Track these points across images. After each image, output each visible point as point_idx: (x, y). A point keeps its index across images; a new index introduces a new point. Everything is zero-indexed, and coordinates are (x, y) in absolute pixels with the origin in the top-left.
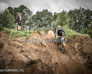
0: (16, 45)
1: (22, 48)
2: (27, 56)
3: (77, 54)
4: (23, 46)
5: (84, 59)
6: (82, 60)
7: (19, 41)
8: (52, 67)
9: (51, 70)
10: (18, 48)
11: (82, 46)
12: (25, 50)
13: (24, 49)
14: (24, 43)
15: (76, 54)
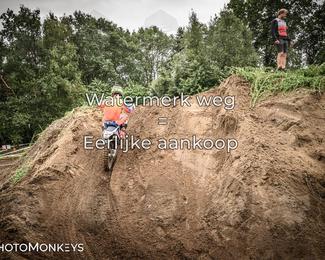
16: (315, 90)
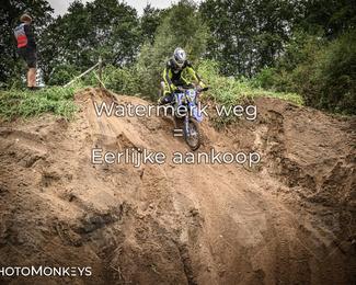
0: (19, 154)
1: (48, 164)
2: (72, 198)
3: (265, 170)
4: (51, 157)
5: (291, 186)
6: (287, 192)
7: (29, 137)
8: (178, 232)
9: (175, 243)
10: (29, 165)
11: (281, 137)
12: (60, 173)
13: (54, 168)
14: (52, 143)
15: (260, 169)
16: (60, 117)
